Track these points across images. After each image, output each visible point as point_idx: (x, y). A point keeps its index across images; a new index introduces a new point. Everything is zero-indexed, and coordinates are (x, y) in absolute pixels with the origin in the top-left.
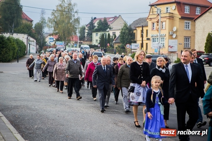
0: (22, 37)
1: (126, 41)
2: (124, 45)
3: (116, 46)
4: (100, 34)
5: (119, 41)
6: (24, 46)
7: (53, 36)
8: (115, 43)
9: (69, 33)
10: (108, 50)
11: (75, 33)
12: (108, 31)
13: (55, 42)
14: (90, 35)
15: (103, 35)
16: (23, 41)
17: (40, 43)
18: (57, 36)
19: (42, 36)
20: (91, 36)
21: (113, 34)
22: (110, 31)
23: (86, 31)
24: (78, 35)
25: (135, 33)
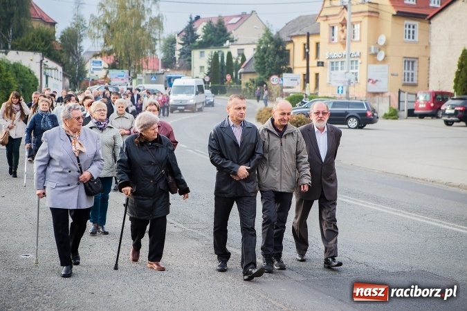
0: (30, 60)
1: (269, 69)
2: (266, 77)
3: (246, 80)
4: (209, 53)
5: (252, 68)
6: (32, 81)
7: (101, 57)
8: (245, 73)
9: (139, 52)
10: (227, 89)
11: (153, 52)
12: (228, 47)
13: (108, 72)
14: (186, 55)
15: (216, 56)
16: (32, 69)
17: (73, 73)
18: (112, 58)
19: (77, 57)
20: (188, 58)
21: (239, 54)
22: (231, 46)
23: (178, 47)
24: (160, 55)
25: (289, 50)
